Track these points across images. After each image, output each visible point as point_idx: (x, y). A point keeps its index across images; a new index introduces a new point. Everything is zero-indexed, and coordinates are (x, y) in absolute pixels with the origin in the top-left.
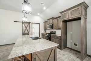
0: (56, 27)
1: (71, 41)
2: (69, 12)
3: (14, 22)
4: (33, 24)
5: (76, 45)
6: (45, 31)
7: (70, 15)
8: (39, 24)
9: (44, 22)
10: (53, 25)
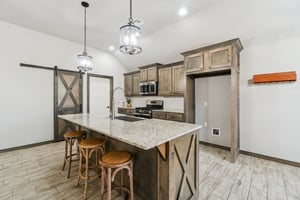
0: (166, 89)
1: (206, 124)
2: (206, 55)
3: (22, 65)
4: (91, 78)
5: (217, 133)
6: (129, 102)
7: (208, 63)
8: (111, 78)
9: (125, 75)
10: (157, 83)
